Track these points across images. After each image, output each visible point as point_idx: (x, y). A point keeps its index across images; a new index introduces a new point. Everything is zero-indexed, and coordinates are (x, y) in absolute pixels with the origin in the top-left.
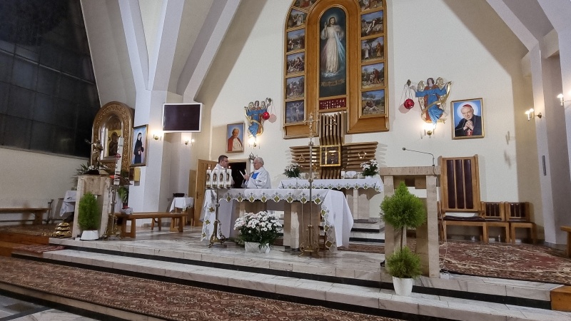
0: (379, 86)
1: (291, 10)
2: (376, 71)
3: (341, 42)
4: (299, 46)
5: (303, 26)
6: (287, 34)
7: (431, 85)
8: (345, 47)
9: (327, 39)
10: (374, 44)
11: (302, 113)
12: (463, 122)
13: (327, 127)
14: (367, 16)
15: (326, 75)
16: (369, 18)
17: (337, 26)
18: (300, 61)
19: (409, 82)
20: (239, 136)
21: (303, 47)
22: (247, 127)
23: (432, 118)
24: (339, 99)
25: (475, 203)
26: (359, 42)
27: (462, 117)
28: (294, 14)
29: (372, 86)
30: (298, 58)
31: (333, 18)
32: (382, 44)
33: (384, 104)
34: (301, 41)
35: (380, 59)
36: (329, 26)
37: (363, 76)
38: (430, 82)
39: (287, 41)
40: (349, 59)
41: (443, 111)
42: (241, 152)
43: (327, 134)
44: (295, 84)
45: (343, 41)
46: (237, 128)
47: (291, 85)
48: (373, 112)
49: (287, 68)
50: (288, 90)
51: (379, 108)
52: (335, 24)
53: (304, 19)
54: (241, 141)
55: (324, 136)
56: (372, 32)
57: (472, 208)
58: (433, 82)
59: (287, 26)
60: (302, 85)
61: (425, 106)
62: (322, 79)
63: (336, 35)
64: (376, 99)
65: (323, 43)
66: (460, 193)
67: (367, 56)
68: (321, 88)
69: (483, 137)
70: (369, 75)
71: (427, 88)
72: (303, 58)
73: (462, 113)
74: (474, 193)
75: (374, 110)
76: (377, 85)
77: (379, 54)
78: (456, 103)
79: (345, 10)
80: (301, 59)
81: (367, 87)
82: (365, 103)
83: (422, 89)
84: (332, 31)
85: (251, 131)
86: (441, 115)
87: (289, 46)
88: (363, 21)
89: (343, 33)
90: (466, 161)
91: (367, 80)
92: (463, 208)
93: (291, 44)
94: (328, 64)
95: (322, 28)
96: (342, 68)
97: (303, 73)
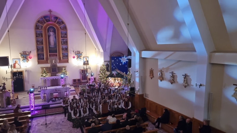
1: (36, 23)
2: (65, 48)
4: (41, 36)
13: (53, 62)
16: (63, 33)
18: (41, 41)
19: (74, 51)
20: (18, 63)
26: (61, 39)
28: (38, 25)
32: (67, 41)
33: (68, 56)
36: (50, 31)
39: (36, 33)
41: (81, 59)
42: (20, 68)
44: (40, 48)
45: (55, 37)
46: (17, 60)
48: (65, 58)
50: (38, 50)
51: (67, 58)
52: (52, 31)
53: (42, 28)
54: (19, 65)
56: (64, 37)
59: (36, 29)
60: (43, 49)
63: (53, 35)
67: (63, 43)
68: (49, 50)
73: (85, 60)
77: (66, 43)
79: (55, 27)
82: (63, 56)
83: (77, 53)
91: (63, 50)
94: (51, 43)
96: (56, 45)
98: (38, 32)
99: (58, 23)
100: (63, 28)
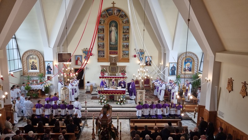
0: (127, 49)
2: (127, 45)
4: (102, 32)
5: (104, 25)
9: (112, 31)
10: (126, 36)
12: (147, 62)
19: (135, 49)
20: (80, 60)
23: (140, 60)
24: (115, 52)
26: (122, 35)
27: (147, 60)
29: (125, 49)
30: (102, 36)
31: (114, 24)
32: (128, 37)
33: (128, 55)
35: (128, 41)
36: (112, 26)
41: (143, 58)
42: (81, 65)
44: (101, 45)
46: (79, 57)
48: (126, 57)
50: (99, 46)
52: (114, 26)
53: (104, 22)
54: (81, 62)
56: (126, 32)
62: (110, 44)
63: (115, 30)
64: (126, 53)
65: (110, 32)
67: (124, 39)
68: (110, 47)
70: (124, 46)
72: (104, 36)
73: (147, 59)
77: (127, 40)
79: (118, 22)
81: (124, 49)
82: (123, 54)
84: (113, 28)
85: (85, 58)
88: (123, 28)
89: (117, 30)
91: (124, 47)
94: (112, 39)
96: (117, 42)
98: (100, 27)
99: (121, 17)
100: (125, 22)
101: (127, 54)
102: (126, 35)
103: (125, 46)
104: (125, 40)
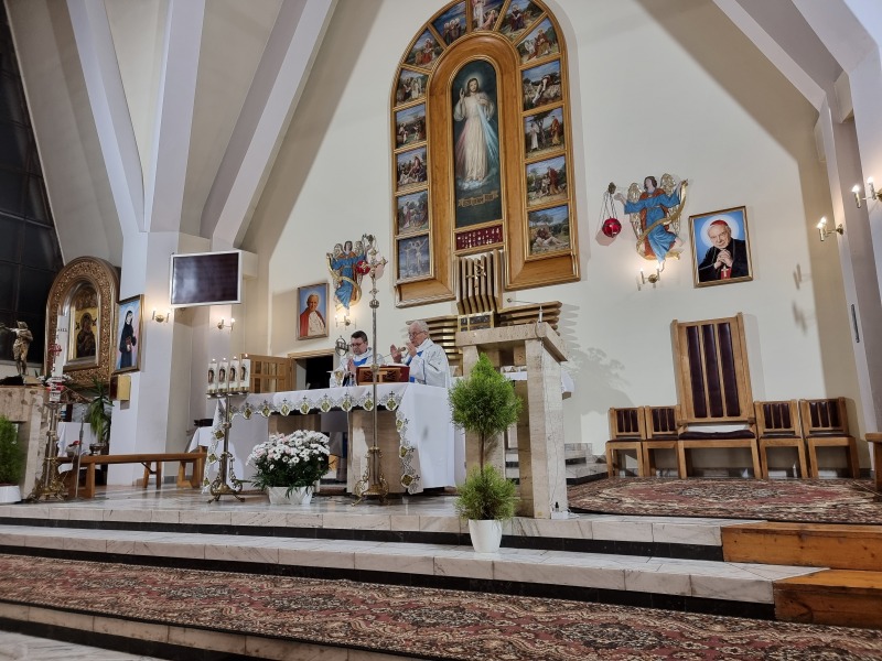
0: (557, 198)
1: (401, 71)
2: (553, 172)
3: (489, 122)
4: (416, 136)
5: (423, 99)
6: (395, 115)
7: (651, 189)
8: (496, 130)
9: (465, 119)
10: (547, 122)
11: (426, 258)
12: (713, 254)
13: (470, 280)
14: (533, 71)
15: (466, 186)
16: (537, 75)
17: (482, 95)
18: (420, 164)
20: (318, 307)
21: (423, 137)
22: (332, 290)
23: (655, 249)
24: (490, 229)
25: (743, 405)
26: (521, 120)
28: (406, 77)
30: (417, 158)
31: (475, 80)
32: (560, 120)
33: (567, 230)
34: (420, 127)
35: (557, 149)
36: (467, 94)
37: (529, 182)
38: (650, 183)
39: (396, 128)
40: (505, 152)
41: (674, 235)
42: (324, 336)
43: (470, 294)
45: (493, 121)
46: (315, 293)
47: (405, 208)
49: (398, 178)
50: (401, 219)
51: (559, 240)
52: (478, 90)
53: (424, 86)
54: (322, 317)
55: (464, 297)
56: (543, 100)
57: (738, 415)
58: (655, 183)
59: (395, 101)
60: (424, 206)
61: (643, 228)
62: (458, 193)
63: (480, 111)
64: (554, 223)
65: (458, 127)
66: (714, 388)
67: (535, 144)
68: (458, 210)
69: (751, 279)
70: (539, 181)
71: (644, 196)
72: (425, 157)
74: (740, 386)
75: (551, 243)
76: (556, 198)
77: (555, 139)
78: (697, 219)
79: (494, 63)
80: (421, 160)
81: (538, 202)
82: (534, 232)
83: (636, 197)
84: (473, 104)
85: (339, 297)
86: (672, 244)
87: (399, 138)
88: (526, 82)
89: (492, 107)
90: (722, 327)
92: (721, 415)
93: (402, 134)
94: (469, 165)
95: (455, 100)
96: (494, 170)
97: (425, 185)
98: (406, 118)
99: (509, 27)
100: (537, 47)
101: (557, 230)
102: (545, 114)
103: (545, 182)
104: (542, 146)
